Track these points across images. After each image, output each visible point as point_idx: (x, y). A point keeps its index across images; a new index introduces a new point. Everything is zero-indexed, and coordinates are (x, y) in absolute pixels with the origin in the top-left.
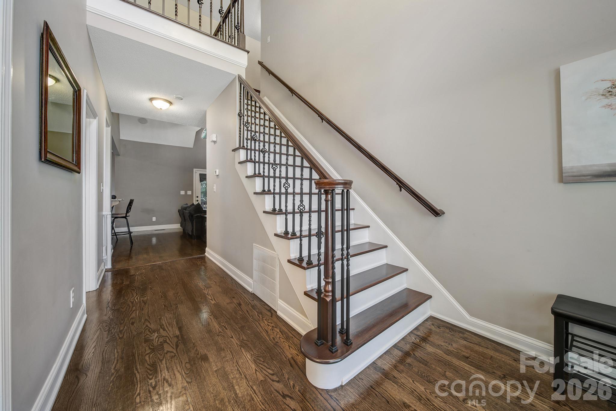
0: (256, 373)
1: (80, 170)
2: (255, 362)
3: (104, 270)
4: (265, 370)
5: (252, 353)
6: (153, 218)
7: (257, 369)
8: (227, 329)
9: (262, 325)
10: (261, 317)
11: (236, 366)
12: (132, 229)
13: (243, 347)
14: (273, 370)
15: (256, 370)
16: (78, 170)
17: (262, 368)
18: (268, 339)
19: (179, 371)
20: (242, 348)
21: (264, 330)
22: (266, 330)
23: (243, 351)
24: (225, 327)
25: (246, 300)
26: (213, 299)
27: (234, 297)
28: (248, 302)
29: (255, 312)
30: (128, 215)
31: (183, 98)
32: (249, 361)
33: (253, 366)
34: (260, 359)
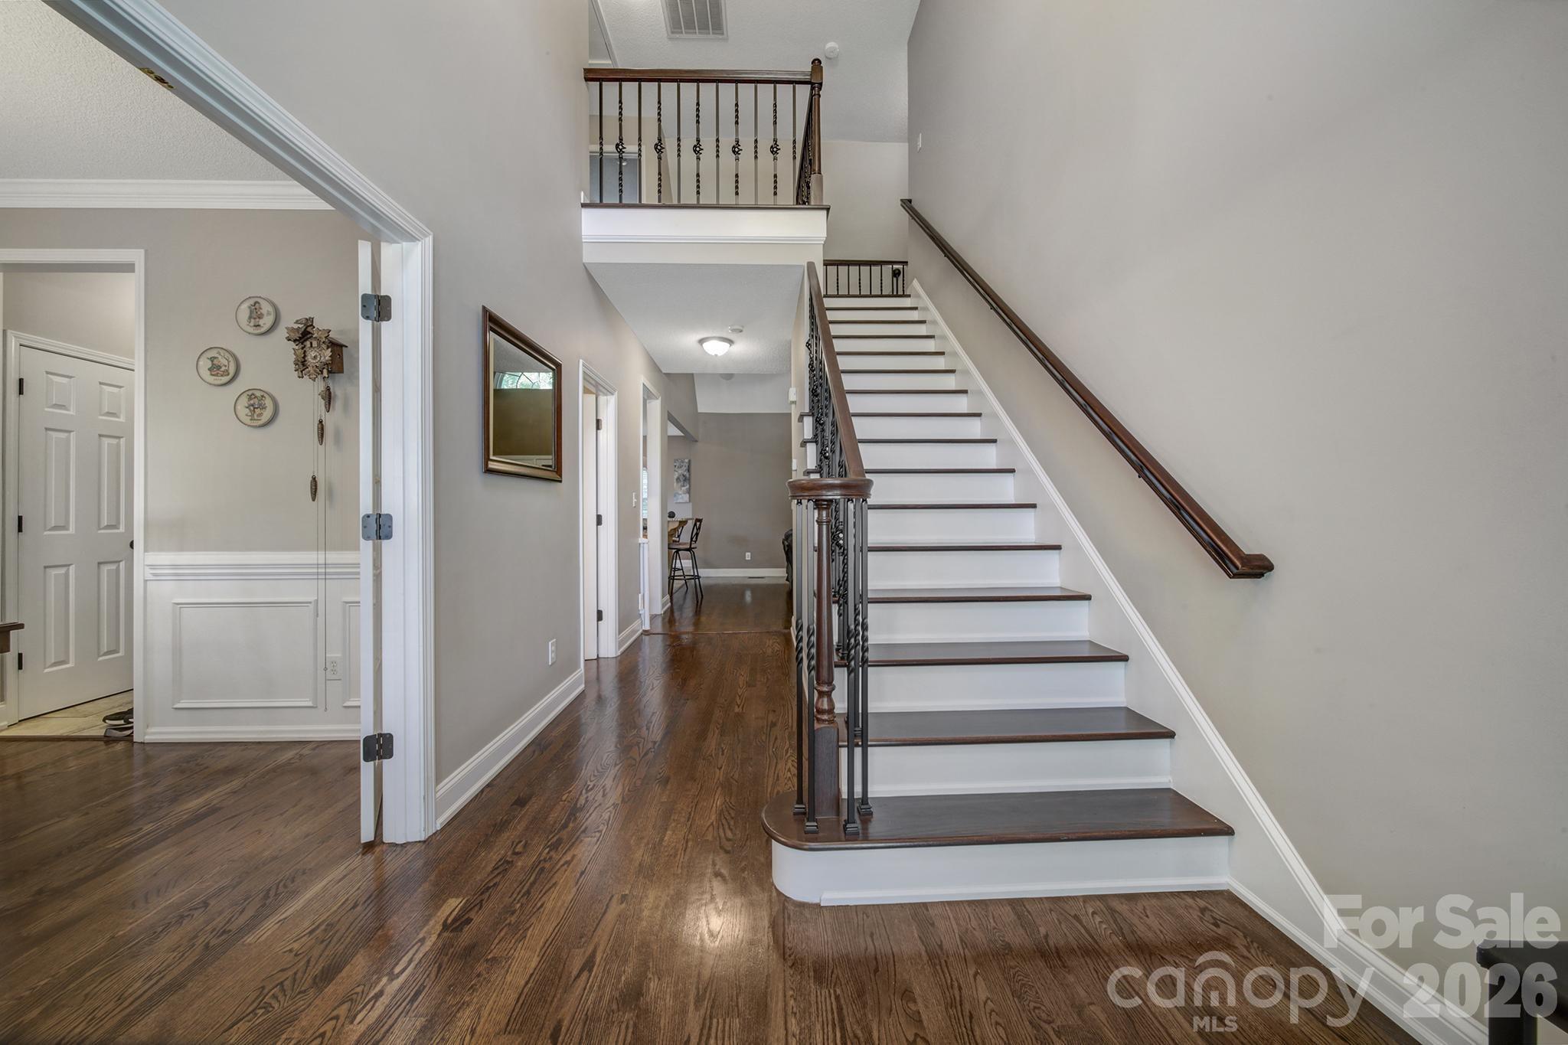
0: (709, 827)
1: (561, 477)
2: (721, 813)
3: (641, 631)
4: (724, 829)
5: (728, 800)
6: (747, 554)
7: (714, 823)
8: (723, 754)
9: (779, 766)
10: (789, 754)
11: (692, 807)
12: (703, 572)
13: (722, 788)
14: (735, 835)
15: (712, 824)
16: (557, 477)
17: (723, 825)
18: (769, 790)
19: (623, 785)
20: (720, 788)
21: (776, 775)
22: (778, 776)
23: (719, 792)
24: (723, 751)
25: (790, 721)
26: (741, 707)
27: (774, 711)
28: (790, 724)
29: (788, 742)
30: (693, 546)
31: (741, 328)
32: (714, 809)
33: (713, 817)
34: (731, 812)
